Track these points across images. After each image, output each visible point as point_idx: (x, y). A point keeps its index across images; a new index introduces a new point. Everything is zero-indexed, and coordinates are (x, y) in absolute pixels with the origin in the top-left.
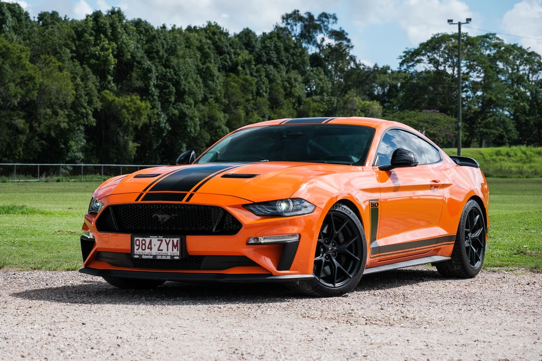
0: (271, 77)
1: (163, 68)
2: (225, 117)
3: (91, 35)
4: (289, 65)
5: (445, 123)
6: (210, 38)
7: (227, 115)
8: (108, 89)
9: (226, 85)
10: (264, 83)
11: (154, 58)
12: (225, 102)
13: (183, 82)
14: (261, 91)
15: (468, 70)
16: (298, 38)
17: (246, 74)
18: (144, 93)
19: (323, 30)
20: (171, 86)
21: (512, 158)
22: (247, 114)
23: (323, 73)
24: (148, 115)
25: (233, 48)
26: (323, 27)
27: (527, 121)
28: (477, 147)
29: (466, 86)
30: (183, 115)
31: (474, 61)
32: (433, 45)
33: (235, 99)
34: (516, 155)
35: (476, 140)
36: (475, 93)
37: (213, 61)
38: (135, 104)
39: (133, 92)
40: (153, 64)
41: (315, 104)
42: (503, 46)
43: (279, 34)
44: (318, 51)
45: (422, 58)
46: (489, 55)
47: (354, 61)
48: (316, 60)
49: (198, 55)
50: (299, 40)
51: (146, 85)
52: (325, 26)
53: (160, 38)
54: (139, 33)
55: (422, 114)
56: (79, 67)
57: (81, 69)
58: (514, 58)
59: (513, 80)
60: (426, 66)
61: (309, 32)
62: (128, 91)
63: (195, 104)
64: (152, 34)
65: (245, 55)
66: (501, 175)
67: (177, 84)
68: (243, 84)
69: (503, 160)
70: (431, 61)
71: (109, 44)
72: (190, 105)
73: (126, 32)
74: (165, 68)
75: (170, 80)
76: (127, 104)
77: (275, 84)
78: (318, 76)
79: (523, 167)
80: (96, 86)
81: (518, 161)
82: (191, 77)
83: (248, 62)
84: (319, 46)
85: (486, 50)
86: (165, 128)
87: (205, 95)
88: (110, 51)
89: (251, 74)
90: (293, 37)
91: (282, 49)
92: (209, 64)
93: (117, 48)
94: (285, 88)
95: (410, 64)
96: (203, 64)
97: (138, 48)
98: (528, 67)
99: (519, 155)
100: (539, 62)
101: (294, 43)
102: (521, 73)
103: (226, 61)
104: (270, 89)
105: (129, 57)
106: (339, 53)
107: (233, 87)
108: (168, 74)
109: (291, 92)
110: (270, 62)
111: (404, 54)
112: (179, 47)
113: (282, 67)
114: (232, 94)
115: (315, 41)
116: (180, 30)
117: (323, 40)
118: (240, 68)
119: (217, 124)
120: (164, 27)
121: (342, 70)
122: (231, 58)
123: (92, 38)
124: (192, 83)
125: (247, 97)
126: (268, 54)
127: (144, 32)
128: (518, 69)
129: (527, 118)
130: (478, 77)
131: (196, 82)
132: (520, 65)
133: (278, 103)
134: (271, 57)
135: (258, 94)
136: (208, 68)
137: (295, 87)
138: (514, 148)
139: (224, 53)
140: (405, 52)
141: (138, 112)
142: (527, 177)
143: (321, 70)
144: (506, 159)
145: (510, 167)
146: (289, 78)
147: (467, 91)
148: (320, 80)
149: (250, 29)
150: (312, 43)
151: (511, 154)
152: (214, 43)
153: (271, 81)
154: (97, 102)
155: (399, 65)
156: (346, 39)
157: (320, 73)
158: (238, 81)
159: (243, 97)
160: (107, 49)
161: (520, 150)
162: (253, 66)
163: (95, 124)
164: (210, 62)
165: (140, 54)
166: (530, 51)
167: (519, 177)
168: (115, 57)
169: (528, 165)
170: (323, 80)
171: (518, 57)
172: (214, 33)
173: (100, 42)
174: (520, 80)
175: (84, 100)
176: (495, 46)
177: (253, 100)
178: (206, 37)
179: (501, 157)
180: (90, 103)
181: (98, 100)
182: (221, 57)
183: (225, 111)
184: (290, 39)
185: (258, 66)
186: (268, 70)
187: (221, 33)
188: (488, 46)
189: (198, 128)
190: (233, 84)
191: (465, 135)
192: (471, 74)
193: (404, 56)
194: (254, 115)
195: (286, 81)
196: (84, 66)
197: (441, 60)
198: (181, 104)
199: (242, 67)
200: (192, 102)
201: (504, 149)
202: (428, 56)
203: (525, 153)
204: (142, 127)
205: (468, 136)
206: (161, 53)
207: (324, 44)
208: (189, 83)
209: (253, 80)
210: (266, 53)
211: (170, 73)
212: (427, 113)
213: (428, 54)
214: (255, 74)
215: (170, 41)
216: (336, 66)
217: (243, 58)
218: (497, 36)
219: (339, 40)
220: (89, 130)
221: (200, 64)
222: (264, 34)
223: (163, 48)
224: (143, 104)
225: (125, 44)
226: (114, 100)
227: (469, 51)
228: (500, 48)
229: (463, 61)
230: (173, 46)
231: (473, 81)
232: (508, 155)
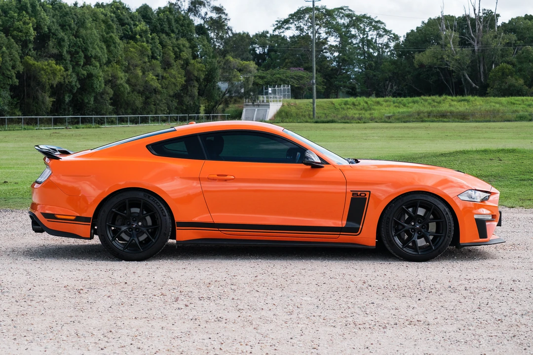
0: (164, 43)
1: (74, 38)
2: (125, 76)
3: (15, 12)
4: (178, 34)
5: (307, 78)
6: (114, 13)
7: (126, 74)
8: (29, 56)
9: (126, 50)
10: (157, 48)
11: (67, 30)
12: (126, 64)
13: (90, 49)
14: (155, 55)
15: (326, 36)
16: (186, 12)
17: (143, 42)
18: (59, 58)
19: (206, 5)
20: (81, 52)
21: (356, 107)
22: (144, 73)
23: (206, 40)
24: (62, 76)
25: (133, 20)
26: (206, 3)
27: (375, 76)
28: (334, 98)
29: (325, 48)
30: (90, 76)
31: (331, 28)
32: (298, 15)
33: (134, 62)
34: (360, 104)
35: (333, 91)
36: (332, 54)
37: (115, 31)
38: (51, 67)
39: (49, 57)
40: (66, 34)
41: (199, 65)
42: (354, 16)
43: (171, 9)
44: (202, 22)
45: (290, 25)
46: (344, 24)
47: (231, 30)
48: (200, 30)
49: (103, 26)
50: (187, 14)
51: (60, 52)
52: (208, 2)
53: (71, 14)
54: (55, 10)
55: (289, 71)
56: (5, 38)
57: (7, 40)
58: (364, 25)
59: (363, 43)
60: (293, 32)
61: (195, 7)
62: (45, 56)
63: (101, 66)
64: (65, 10)
65: (142, 26)
66: (344, 121)
67: (85, 50)
68: (140, 50)
69: (350, 108)
70: (298, 28)
71: (30, 19)
72: (96, 67)
73: (44, 10)
74: (76, 38)
75: (79, 47)
76: (44, 67)
77: (166, 49)
78: (202, 42)
79: (364, 114)
80: (19, 53)
81: (361, 110)
82: (97, 45)
83: (145, 32)
84: (203, 18)
85: (341, 19)
86: (76, 85)
87: (108, 58)
88: (31, 25)
89: (148, 42)
90: (182, 11)
91: (173, 21)
92: (112, 34)
93: (36, 23)
94: (175, 53)
95: (281, 31)
96: (107, 33)
97: (53, 22)
98: (375, 32)
99: (362, 104)
100: (384, 29)
101: (183, 16)
102: (369, 38)
103: (127, 31)
104: (163, 53)
105: (47, 30)
106: (219, 24)
107: (131, 52)
108: (79, 43)
109: (180, 55)
110: (163, 31)
111: (277, 23)
112: (87, 21)
113: (173, 35)
114: (132, 58)
115: (200, 14)
116: (89, 7)
117: (206, 14)
118: (138, 37)
119: (119, 82)
120: (76, 4)
121: (222, 38)
122: (131, 28)
123: (16, 15)
124: (98, 50)
125: (144, 60)
126: (161, 25)
127: (58, 9)
128: (367, 34)
129: (374, 73)
130: (335, 41)
131: (101, 48)
132: (369, 31)
133: (170, 64)
134: (164, 27)
135: (154, 57)
136: (111, 37)
137: (183, 51)
138: (358, 98)
139: (126, 24)
140: (277, 21)
141: (54, 73)
142: (364, 123)
143: (205, 38)
144: (352, 107)
145: (355, 114)
146: (178, 44)
147: (326, 52)
148: (204, 45)
149: (148, 4)
150: (197, 16)
151: (356, 104)
152: (118, 17)
153: (164, 46)
154: (19, 66)
155: (272, 31)
156: (224, 13)
157: (203, 40)
158: (137, 47)
159: (140, 60)
160: (28, 24)
161: (363, 100)
162: (149, 35)
163: (17, 84)
164: (113, 32)
165: (56, 27)
166: (376, 20)
167: (359, 123)
168: (34, 29)
169: (369, 112)
170: (206, 46)
171: (368, 25)
172: (118, 8)
173: (23, 18)
174: (369, 43)
175: (9, 64)
176: (348, 16)
177: (149, 62)
178: (111, 12)
179: (348, 106)
180: (14, 67)
181: (21, 64)
182: (123, 27)
183: (126, 72)
184: (180, 13)
185: (153, 35)
186: (162, 37)
187: (124, 8)
188: (343, 16)
189: (103, 86)
190: (131, 49)
191: (323, 88)
192: (329, 39)
193: (277, 24)
194: (149, 75)
195: (176, 47)
196: (8, 37)
197: (306, 28)
198: (88, 66)
199: (140, 35)
200: (98, 64)
201: (351, 100)
202: (295, 25)
203: (366, 103)
204: (57, 85)
205: (325, 89)
206: (72, 26)
207: (208, 16)
208: (95, 49)
209: (148, 46)
210: (160, 24)
211: (79, 41)
212: (293, 71)
213: (295, 23)
214: (150, 41)
215: (79, 17)
216: (218, 34)
217: (140, 28)
218: (350, 8)
219: (219, 14)
220: (13, 88)
221: (104, 33)
222: (159, 8)
223: (74, 21)
224: (58, 67)
225: (42, 19)
226: (34, 64)
227: (327, 20)
228: (352, 18)
229: (322, 29)
230: (83, 20)
231: (331, 45)
232: (354, 104)
